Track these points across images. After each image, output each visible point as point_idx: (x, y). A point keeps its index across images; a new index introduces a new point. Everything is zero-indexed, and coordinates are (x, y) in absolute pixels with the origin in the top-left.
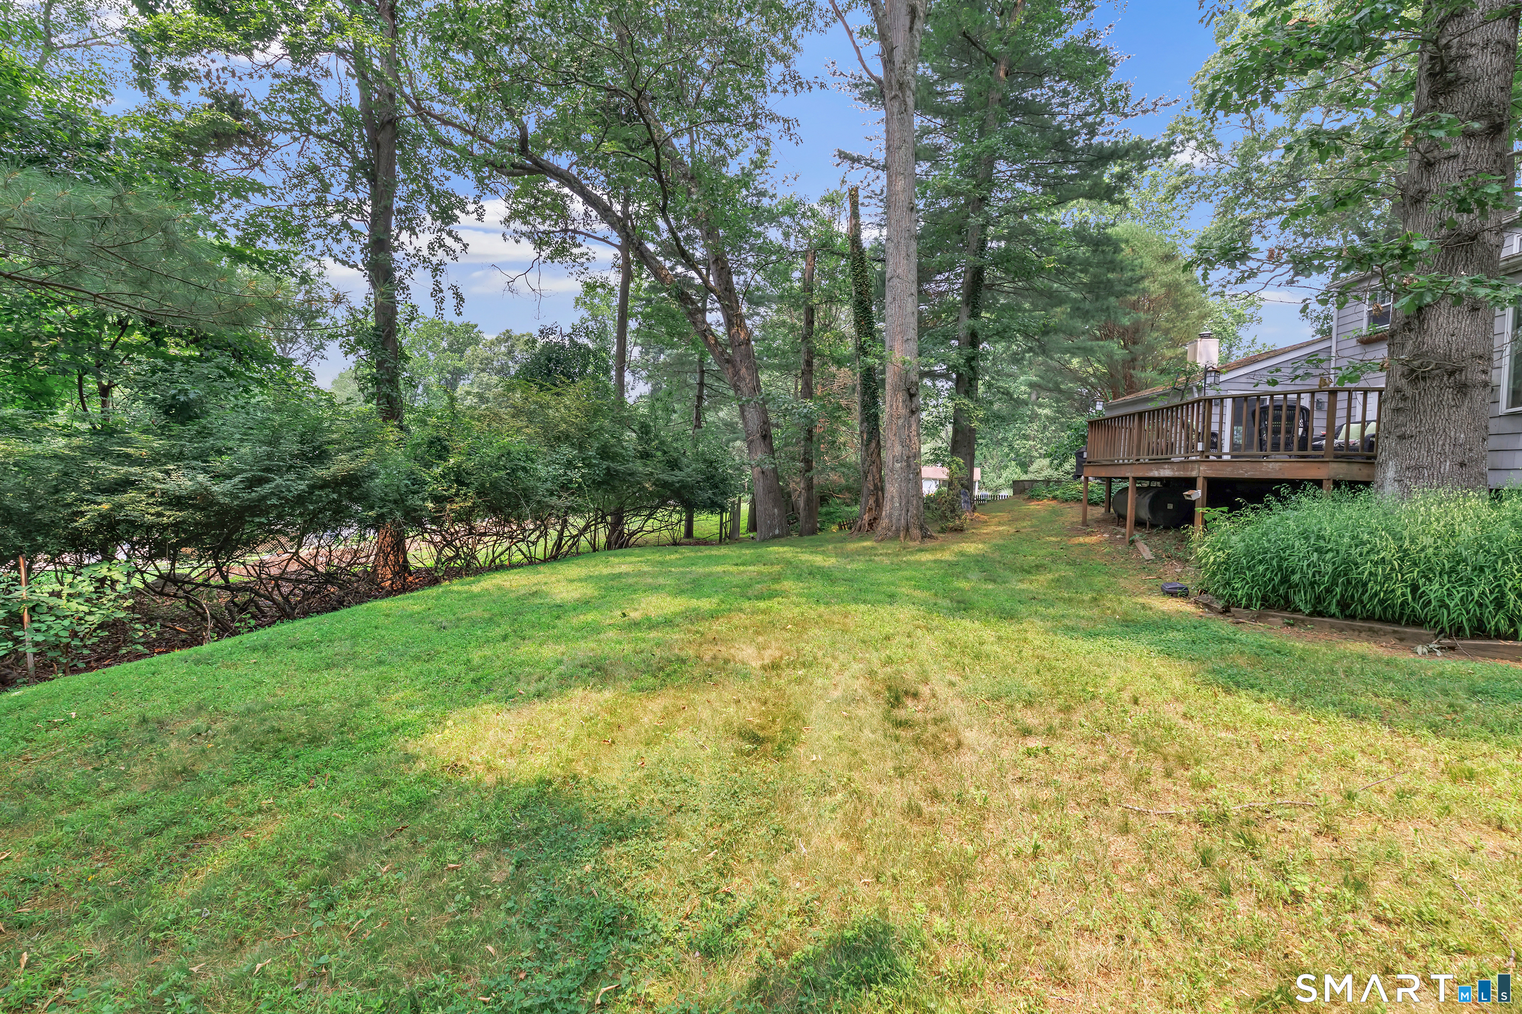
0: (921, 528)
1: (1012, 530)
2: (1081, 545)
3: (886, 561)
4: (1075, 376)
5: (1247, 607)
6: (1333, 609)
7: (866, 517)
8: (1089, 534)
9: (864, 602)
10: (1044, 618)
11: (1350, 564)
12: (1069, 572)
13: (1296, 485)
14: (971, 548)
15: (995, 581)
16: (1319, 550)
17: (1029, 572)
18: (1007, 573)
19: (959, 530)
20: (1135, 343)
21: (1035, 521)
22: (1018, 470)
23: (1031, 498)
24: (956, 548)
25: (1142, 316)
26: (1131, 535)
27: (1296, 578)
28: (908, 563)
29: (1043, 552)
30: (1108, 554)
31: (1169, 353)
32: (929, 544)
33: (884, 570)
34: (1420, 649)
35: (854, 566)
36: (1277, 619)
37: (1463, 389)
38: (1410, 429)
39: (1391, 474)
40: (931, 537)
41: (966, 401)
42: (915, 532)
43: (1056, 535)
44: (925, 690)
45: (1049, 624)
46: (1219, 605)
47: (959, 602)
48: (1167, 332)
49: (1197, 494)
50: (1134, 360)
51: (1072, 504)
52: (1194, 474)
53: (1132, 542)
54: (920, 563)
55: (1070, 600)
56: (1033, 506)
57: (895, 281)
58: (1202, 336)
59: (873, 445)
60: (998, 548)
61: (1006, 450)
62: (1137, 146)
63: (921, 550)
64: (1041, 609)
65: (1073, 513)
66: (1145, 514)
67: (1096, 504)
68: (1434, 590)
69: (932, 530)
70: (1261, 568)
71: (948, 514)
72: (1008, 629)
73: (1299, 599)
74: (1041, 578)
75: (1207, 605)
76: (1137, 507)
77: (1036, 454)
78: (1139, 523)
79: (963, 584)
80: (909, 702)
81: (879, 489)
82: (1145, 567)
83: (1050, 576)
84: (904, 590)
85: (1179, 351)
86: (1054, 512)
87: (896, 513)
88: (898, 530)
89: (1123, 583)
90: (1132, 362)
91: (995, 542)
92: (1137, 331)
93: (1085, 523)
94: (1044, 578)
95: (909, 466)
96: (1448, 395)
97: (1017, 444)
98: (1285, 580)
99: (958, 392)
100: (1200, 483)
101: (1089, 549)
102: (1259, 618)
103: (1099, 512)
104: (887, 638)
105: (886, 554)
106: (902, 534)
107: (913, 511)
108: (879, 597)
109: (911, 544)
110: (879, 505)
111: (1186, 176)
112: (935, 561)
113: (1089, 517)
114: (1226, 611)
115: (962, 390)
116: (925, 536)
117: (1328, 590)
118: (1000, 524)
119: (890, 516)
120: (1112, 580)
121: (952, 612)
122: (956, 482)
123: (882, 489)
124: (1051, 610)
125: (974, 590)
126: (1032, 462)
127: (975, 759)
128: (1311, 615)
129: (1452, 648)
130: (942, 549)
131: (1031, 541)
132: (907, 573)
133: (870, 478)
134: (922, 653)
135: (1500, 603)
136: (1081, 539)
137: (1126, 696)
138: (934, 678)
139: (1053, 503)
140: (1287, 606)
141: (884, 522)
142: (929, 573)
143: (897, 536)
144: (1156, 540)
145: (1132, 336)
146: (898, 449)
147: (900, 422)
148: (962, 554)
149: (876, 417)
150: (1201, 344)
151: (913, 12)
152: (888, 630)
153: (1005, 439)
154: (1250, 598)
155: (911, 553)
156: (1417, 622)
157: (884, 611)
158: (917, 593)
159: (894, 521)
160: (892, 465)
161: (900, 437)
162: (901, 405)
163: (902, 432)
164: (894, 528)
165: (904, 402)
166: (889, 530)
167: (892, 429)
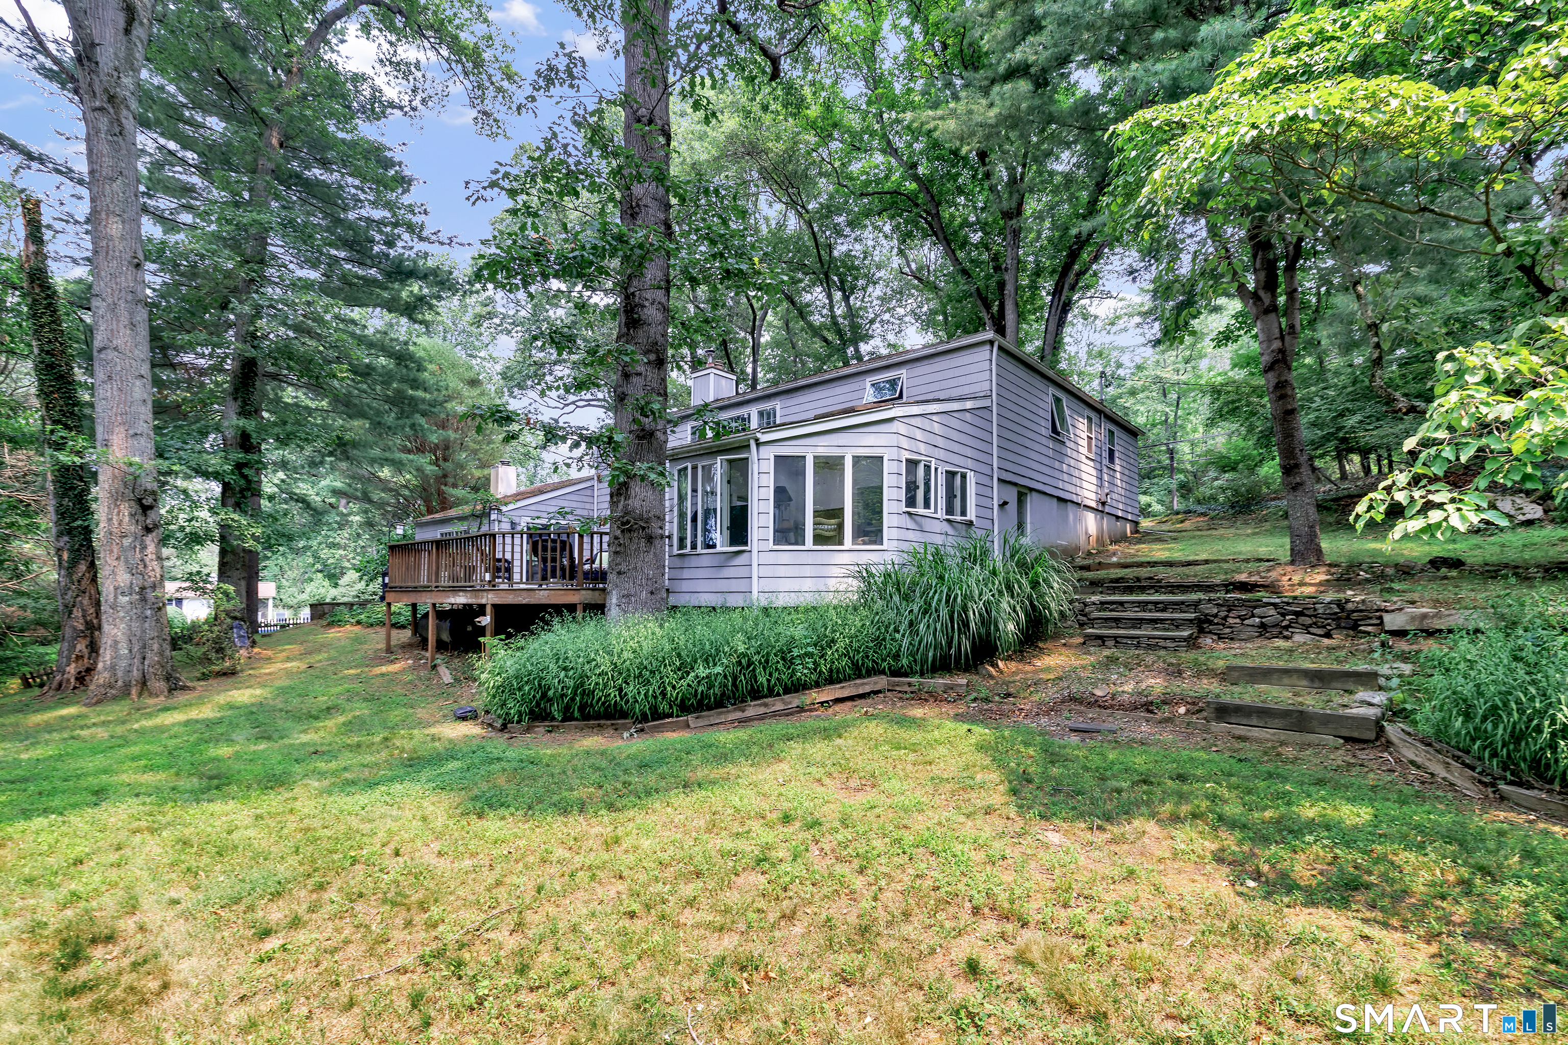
0: (168, 678)
1: (303, 666)
2: (383, 675)
3: (102, 733)
4: (384, 485)
5: (518, 722)
6: (576, 714)
7: (72, 669)
8: (392, 662)
9: (46, 812)
10: (322, 775)
11: (584, 676)
12: (361, 709)
13: (558, 609)
14: (243, 696)
15: (269, 738)
16: (565, 669)
17: (316, 718)
18: (289, 724)
19: (230, 673)
20: (445, 460)
21: (333, 653)
22: (326, 583)
23: (331, 625)
24: (221, 699)
25: (452, 435)
26: (433, 660)
27: (551, 693)
28: (141, 732)
29: (339, 689)
30: (410, 682)
31: (477, 473)
32: (181, 698)
33: (94, 752)
34: (626, 735)
35: (39, 752)
36: (540, 729)
37: (650, 539)
38: (623, 567)
39: (614, 601)
40: (184, 688)
41: (236, 517)
42: (159, 685)
43: (356, 667)
44: (128, 924)
45: (326, 783)
46: (498, 724)
47: (211, 778)
48: (475, 452)
49: (485, 620)
50: (445, 476)
51: (378, 629)
52: (484, 601)
53: (434, 667)
54: (161, 729)
55: (359, 746)
56: (333, 633)
57: (110, 355)
58: (503, 463)
59: (83, 567)
60: (283, 691)
61: (311, 560)
62: (435, 272)
63: (166, 709)
64: (322, 765)
65: (377, 639)
66: (446, 637)
67: (403, 627)
68: (631, 690)
69: (184, 677)
70: (527, 688)
71: (213, 655)
72: (273, 801)
73: (555, 710)
74: (330, 723)
75: (490, 725)
76: (438, 629)
77: (347, 565)
78: (441, 646)
79: (224, 751)
80: (98, 952)
81: (92, 629)
82: (444, 691)
83: (341, 719)
84: (125, 778)
85: (486, 472)
86: (357, 640)
87: (123, 664)
88: (127, 686)
89: (421, 713)
90: (443, 478)
91: (279, 683)
92: (447, 448)
93: (389, 650)
94: (333, 723)
95: (144, 600)
96: (643, 543)
97: (324, 553)
98: (544, 695)
99: (224, 504)
100: (488, 609)
101: (391, 679)
102: (528, 730)
103: (406, 635)
104: (79, 862)
105: (104, 723)
106: (134, 691)
107: (152, 657)
108: (74, 799)
109: (151, 701)
110: (94, 648)
111: (489, 308)
112: (187, 723)
113: (393, 642)
114: (504, 727)
115: (231, 501)
116: (174, 686)
117: (573, 699)
118: (288, 659)
119: (113, 668)
120: (411, 711)
121: (197, 796)
122: (223, 615)
123: (99, 628)
124: (333, 765)
125: (237, 756)
126: (343, 574)
127: (186, 995)
128: (563, 721)
129: (642, 730)
130: (200, 702)
131: (325, 677)
132: (135, 750)
133: (77, 613)
134: (136, 870)
135: (663, 694)
136: (384, 669)
137: (388, 851)
138: (146, 902)
139: (357, 629)
140: (548, 717)
141: (101, 677)
142: (172, 743)
143: (125, 692)
144: (456, 662)
145: (443, 452)
146: (124, 578)
147: (127, 542)
148: (231, 707)
149: (87, 532)
150: (502, 469)
151: (131, 14)
152: (80, 850)
153: (307, 548)
154: (520, 714)
155: (150, 715)
156: (624, 715)
157: (78, 820)
158: (148, 778)
159: (120, 674)
160: (116, 597)
161: (127, 561)
162: (127, 519)
163: (130, 554)
164: (120, 683)
165: (132, 515)
166: (111, 687)
167: (111, 551)
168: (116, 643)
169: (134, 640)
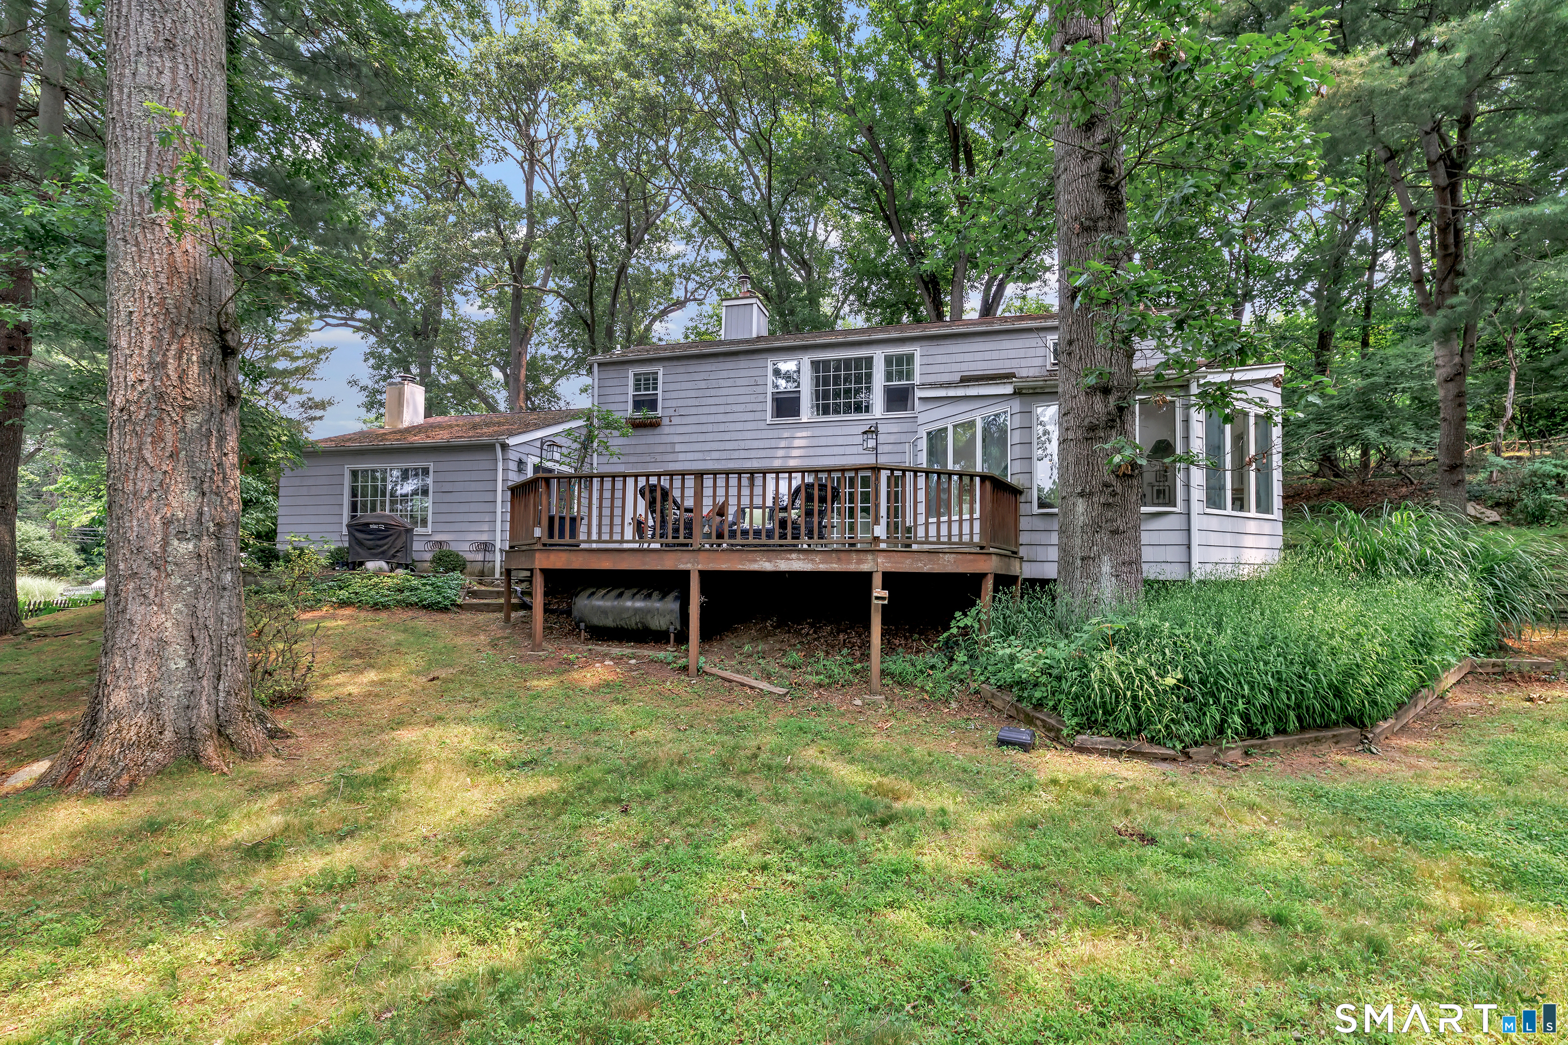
38: (1121, 525)
39: (1106, 569)
52: (866, 568)
87: (175, 691)
100: (877, 580)
119: (154, 703)
147: (193, 421)
150: (409, 388)
159: (168, 714)
160: (165, 543)
161: (191, 463)
162: (195, 369)
163: (196, 447)
164: (168, 735)
165: (205, 363)
166: (154, 746)
167: (158, 439)
168: (163, 643)
169: (202, 638)
